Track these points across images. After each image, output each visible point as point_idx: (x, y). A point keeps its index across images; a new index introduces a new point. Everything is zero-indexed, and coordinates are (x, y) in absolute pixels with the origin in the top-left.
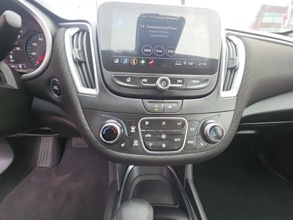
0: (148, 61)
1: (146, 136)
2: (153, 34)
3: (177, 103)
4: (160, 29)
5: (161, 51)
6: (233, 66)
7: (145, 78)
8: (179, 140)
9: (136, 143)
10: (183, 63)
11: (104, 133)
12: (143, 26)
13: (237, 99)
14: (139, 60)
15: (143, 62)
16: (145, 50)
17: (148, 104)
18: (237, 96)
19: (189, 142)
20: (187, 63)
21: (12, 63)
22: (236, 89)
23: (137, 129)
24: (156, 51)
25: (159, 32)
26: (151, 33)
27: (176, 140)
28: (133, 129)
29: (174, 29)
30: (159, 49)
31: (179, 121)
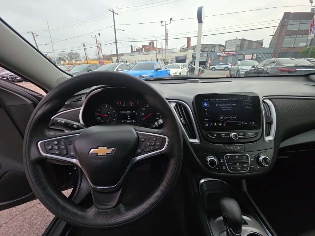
0: (222, 123)
1: (229, 164)
2: (223, 109)
3: (242, 146)
4: (227, 106)
5: (229, 118)
6: (270, 122)
7: (224, 133)
8: (246, 165)
9: (224, 167)
10: (241, 123)
11: (210, 163)
12: (218, 105)
13: (275, 141)
14: (218, 123)
15: (220, 124)
16: (220, 118)
17: (227, 147)
18: (274, 139)
19: (251, 166)
20: (244, 124)
21: (129, 119)
22: (272, 136)
23: (224, 160)
24: (226, 118)
25: (227, 107)
26: (222, 108)
27: (244, 165)
28: (222, 160)
29: (234, 105)
30: (228, 117)
31: (245, 155)
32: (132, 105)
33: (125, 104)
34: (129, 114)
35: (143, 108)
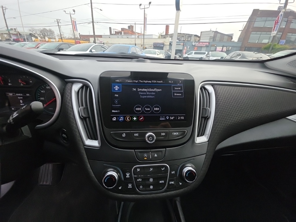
0: (138, 117)
1: (138, 180)
2: (143, 95)
3: (161, 151)
4: (148, 91)
5: (149, 109)
6: (206, 116)
7: (137, 133)
8: (163, 182)
9: (130, 186)
10: (166, 118)
11: (106, 181)
12: (135, 90)
13: (208, 143)
14: (132, 117)
15: (135, 119)
16: (136, 109)
17: (139, 154)
18: (208, 141)
19: (171, 183)
20: (169, 118)
22: (207, 136)
23: (131, 175)
24: (145, 109)
25: (148, 93)
26: (141, 95)
27: (160, 182)
28: (128, 175)
29: (159, 90)
30: (147, 107)
31: (163, 166)
32: (22, 85)
33: (10, 83)
34: (22, 98)
35: (42, 90)
